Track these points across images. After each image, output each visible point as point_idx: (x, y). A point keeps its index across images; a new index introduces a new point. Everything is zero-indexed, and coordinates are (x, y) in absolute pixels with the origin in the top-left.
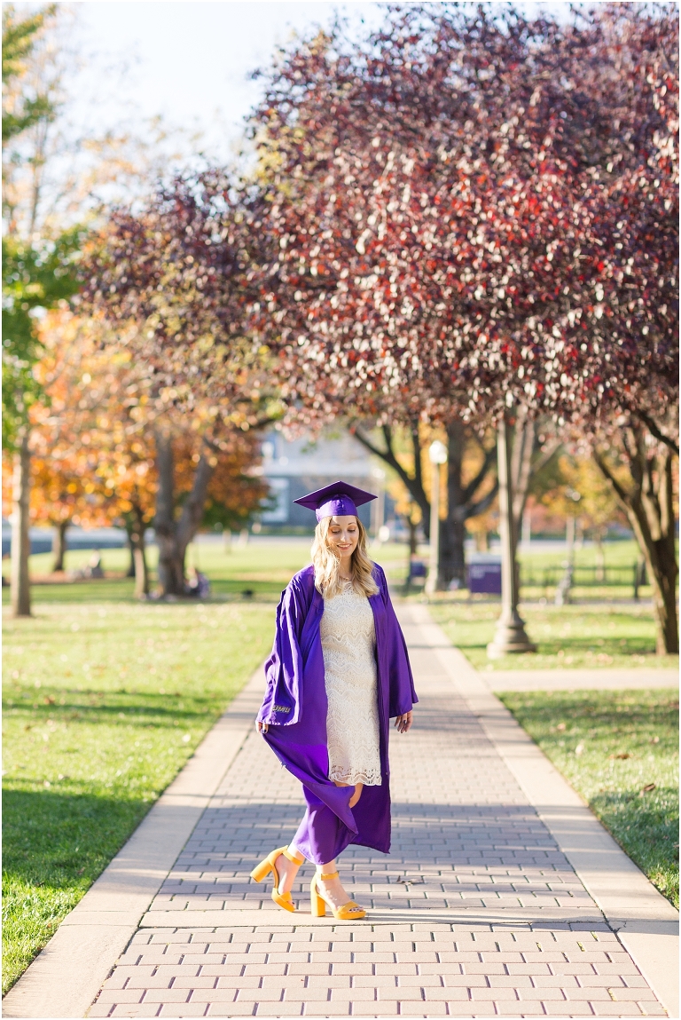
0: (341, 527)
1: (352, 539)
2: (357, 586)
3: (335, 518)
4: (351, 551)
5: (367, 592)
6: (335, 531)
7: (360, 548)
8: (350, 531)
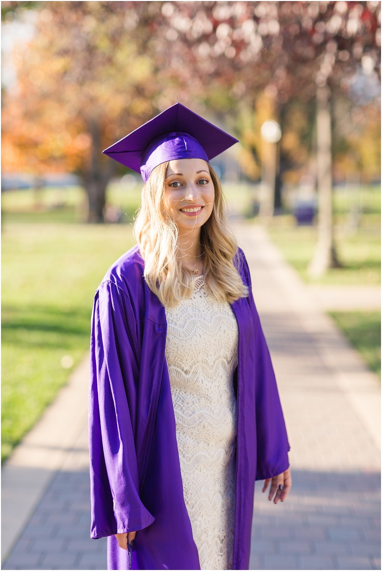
0: (184, 177)
1: (204, 198)
2: (213, 286)
3: (173, 164)
4: (202, 219)
5: (229, 295)
6: (174, 184)
7: (217, 215)
8: (200, 182)
